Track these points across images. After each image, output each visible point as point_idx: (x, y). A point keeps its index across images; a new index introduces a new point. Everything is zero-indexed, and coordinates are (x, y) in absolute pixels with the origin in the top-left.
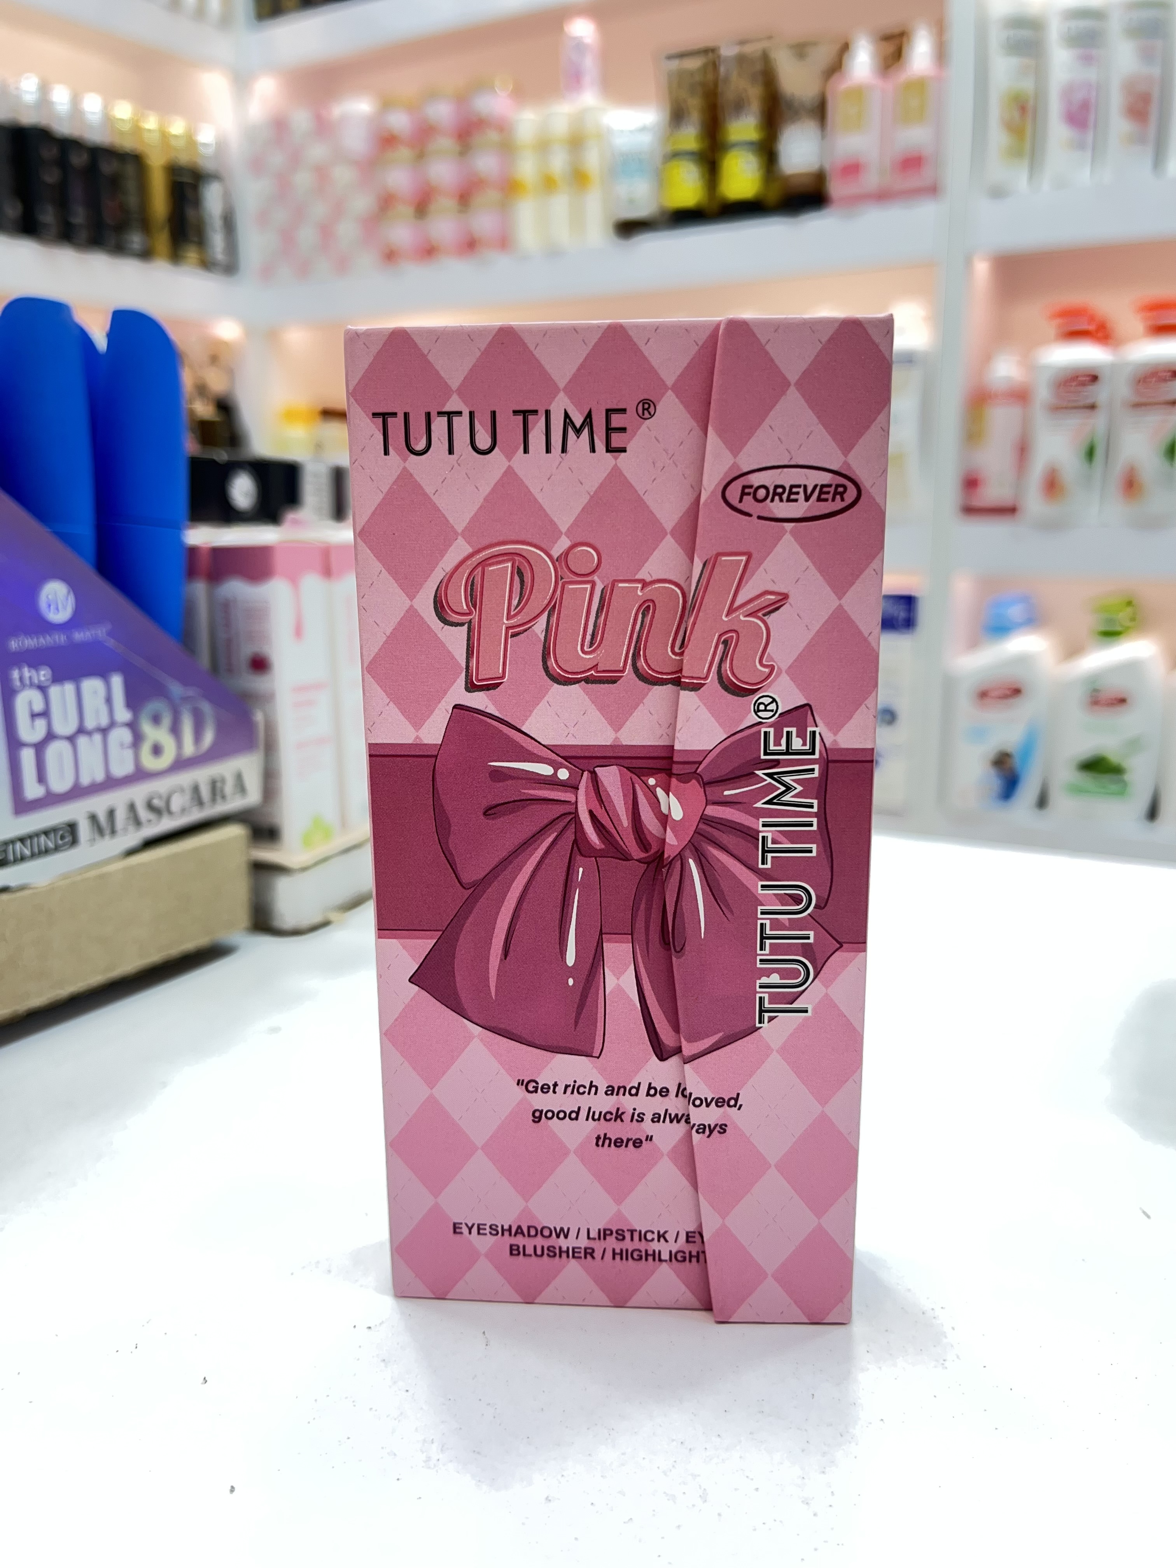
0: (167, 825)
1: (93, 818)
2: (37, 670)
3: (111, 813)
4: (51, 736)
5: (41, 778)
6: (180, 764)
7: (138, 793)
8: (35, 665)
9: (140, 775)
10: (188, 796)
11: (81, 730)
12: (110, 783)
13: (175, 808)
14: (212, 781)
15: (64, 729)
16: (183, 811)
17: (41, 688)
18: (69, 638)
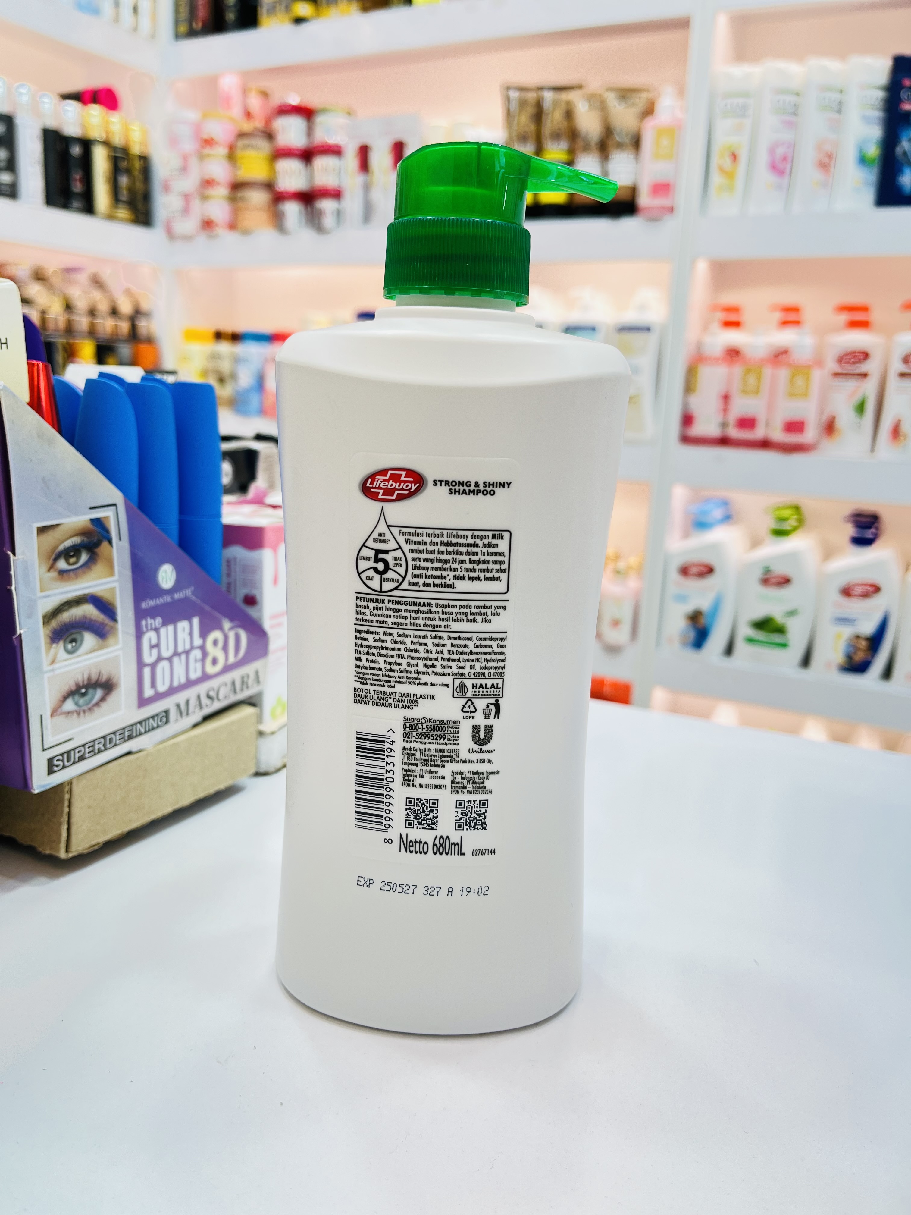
0: (217, 706)
1: (178, 706)
2: (155, 621)
3: (188, 702)
4: (160, 659)
5: (153, 685)
6: (227, 669)
7: (202, 689)
8: (153, 617)
9: (205, 677)
10: (229, 686)
11: (176, 654)
12: (190, 684)
13: (221, 696)
14: (243, 678)
15: (166, 654)
16: (225, 697)
17: (157, 630)
18: (172, 598)
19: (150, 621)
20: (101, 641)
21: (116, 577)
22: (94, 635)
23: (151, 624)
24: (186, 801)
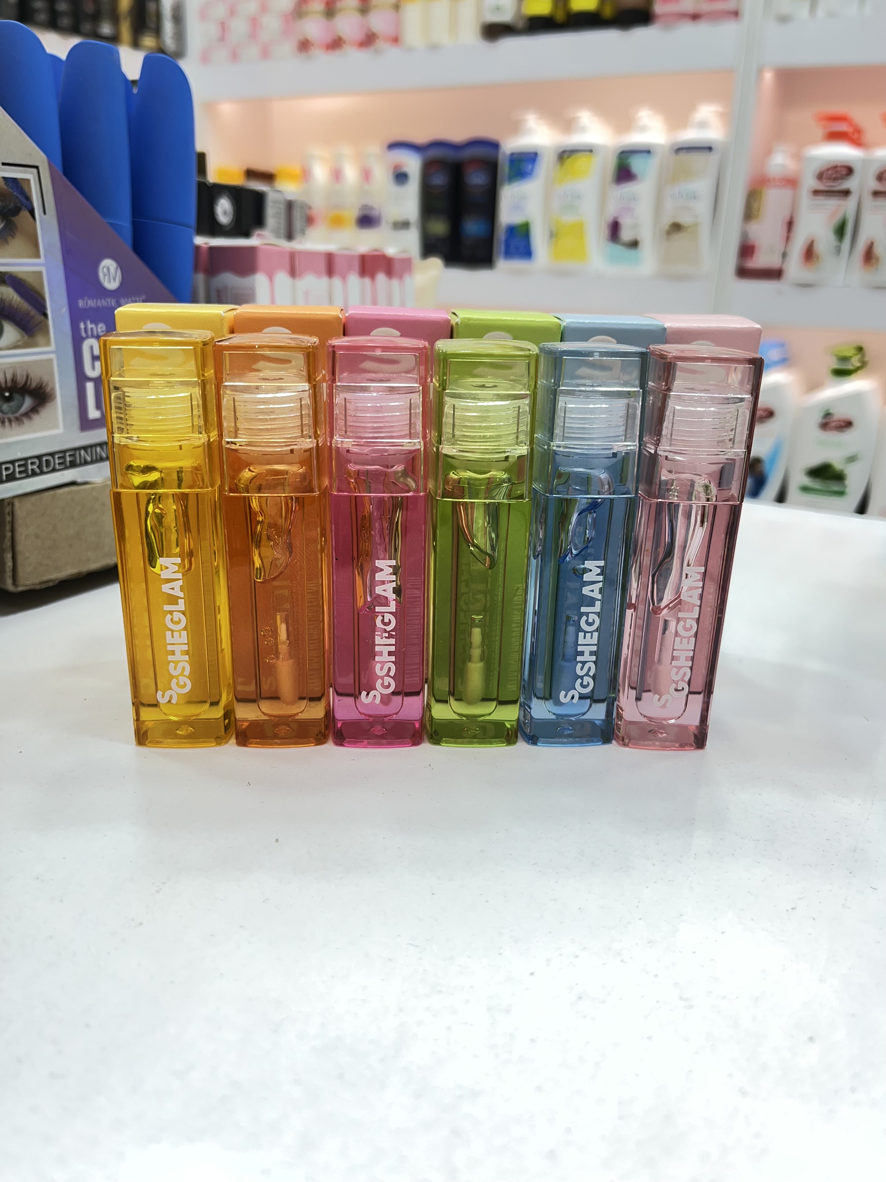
2: (97, 325)
5: (98, 404)
8: (95, 322)
18: (118, 302)
19: (90, 326)
20: (26, 338)
21: (42, 260)
22: (17, 328)
23: (92, 329)
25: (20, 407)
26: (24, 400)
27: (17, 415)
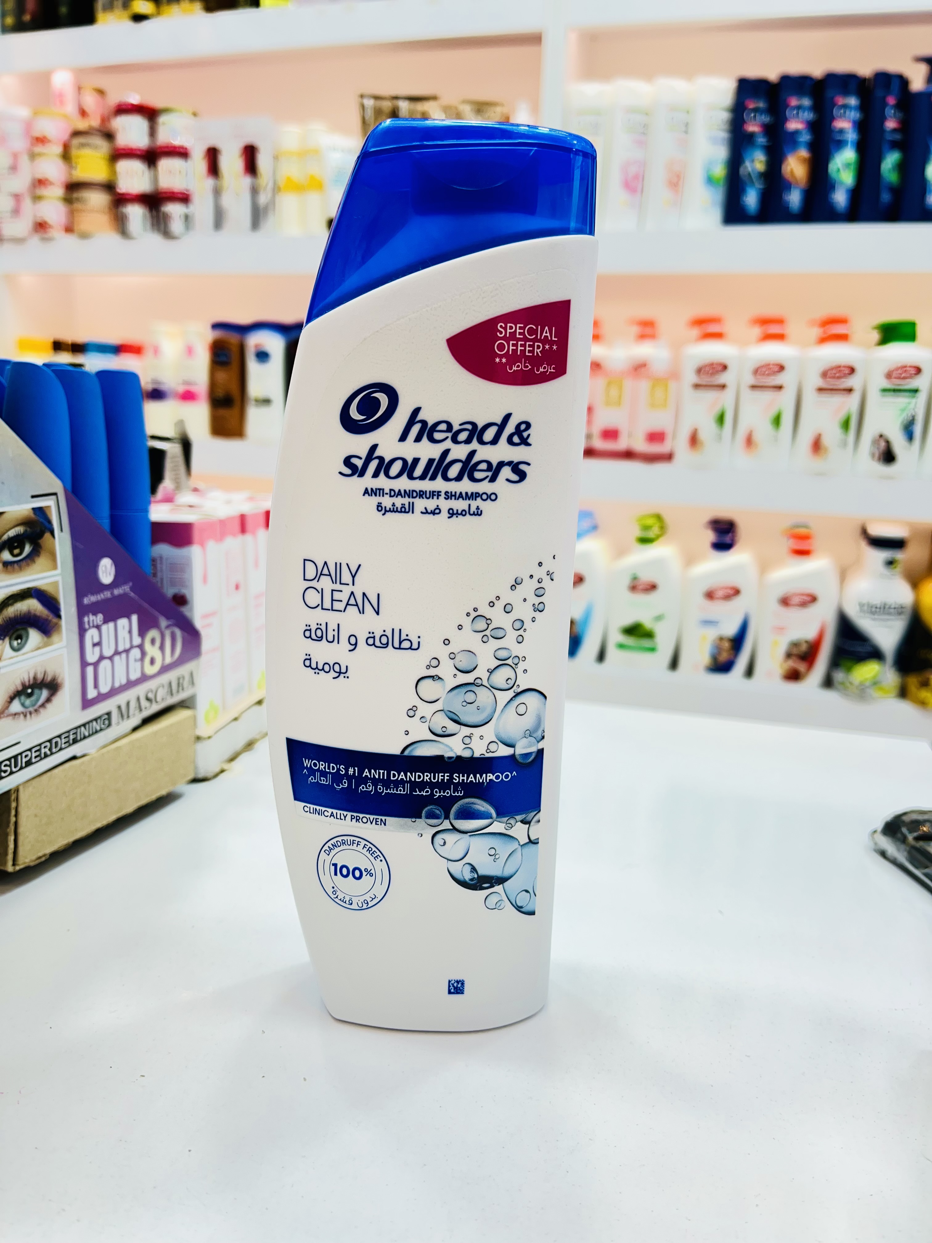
0: (155, 708)
1: (119, 707)
2: (96, 617)
3: (128, 704)
4: (102, 658)
5: (96, 686)
6: (165, 669)
7: (141, 690)
8: (95, 614)
9: (144, 678)
10: (166, 689)
11: (117, 653)
12: (130, 684)
13: (159, 699)
14: (179, 679)
15: (108, 652)
16: (163, 699)
17: (98, 627)
18: (112, 594)
19: (92, 617)
20: (45, 639)
21: (58, 571)
22: (39, 632)
23: (93, 620)
24: (130, 808)
25: (38, 700)
26: (41, 693)
27: (36, 707)
